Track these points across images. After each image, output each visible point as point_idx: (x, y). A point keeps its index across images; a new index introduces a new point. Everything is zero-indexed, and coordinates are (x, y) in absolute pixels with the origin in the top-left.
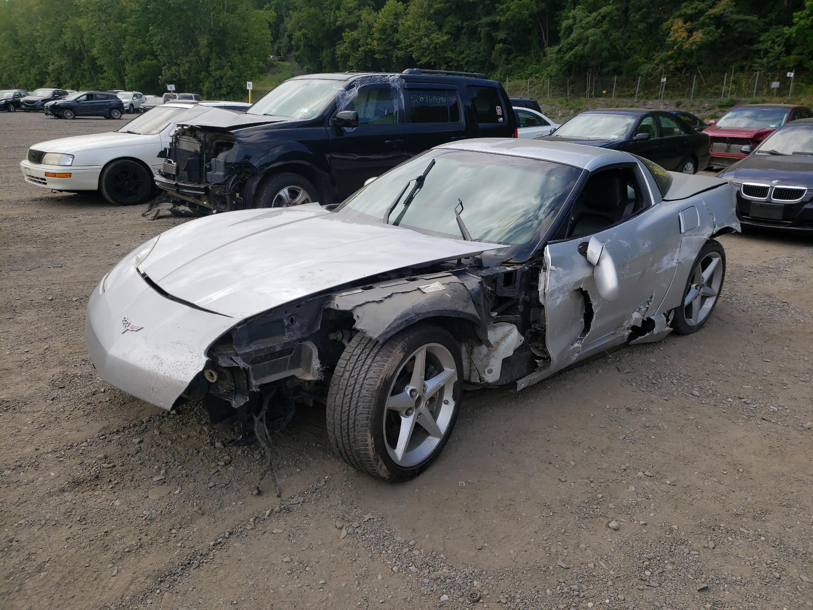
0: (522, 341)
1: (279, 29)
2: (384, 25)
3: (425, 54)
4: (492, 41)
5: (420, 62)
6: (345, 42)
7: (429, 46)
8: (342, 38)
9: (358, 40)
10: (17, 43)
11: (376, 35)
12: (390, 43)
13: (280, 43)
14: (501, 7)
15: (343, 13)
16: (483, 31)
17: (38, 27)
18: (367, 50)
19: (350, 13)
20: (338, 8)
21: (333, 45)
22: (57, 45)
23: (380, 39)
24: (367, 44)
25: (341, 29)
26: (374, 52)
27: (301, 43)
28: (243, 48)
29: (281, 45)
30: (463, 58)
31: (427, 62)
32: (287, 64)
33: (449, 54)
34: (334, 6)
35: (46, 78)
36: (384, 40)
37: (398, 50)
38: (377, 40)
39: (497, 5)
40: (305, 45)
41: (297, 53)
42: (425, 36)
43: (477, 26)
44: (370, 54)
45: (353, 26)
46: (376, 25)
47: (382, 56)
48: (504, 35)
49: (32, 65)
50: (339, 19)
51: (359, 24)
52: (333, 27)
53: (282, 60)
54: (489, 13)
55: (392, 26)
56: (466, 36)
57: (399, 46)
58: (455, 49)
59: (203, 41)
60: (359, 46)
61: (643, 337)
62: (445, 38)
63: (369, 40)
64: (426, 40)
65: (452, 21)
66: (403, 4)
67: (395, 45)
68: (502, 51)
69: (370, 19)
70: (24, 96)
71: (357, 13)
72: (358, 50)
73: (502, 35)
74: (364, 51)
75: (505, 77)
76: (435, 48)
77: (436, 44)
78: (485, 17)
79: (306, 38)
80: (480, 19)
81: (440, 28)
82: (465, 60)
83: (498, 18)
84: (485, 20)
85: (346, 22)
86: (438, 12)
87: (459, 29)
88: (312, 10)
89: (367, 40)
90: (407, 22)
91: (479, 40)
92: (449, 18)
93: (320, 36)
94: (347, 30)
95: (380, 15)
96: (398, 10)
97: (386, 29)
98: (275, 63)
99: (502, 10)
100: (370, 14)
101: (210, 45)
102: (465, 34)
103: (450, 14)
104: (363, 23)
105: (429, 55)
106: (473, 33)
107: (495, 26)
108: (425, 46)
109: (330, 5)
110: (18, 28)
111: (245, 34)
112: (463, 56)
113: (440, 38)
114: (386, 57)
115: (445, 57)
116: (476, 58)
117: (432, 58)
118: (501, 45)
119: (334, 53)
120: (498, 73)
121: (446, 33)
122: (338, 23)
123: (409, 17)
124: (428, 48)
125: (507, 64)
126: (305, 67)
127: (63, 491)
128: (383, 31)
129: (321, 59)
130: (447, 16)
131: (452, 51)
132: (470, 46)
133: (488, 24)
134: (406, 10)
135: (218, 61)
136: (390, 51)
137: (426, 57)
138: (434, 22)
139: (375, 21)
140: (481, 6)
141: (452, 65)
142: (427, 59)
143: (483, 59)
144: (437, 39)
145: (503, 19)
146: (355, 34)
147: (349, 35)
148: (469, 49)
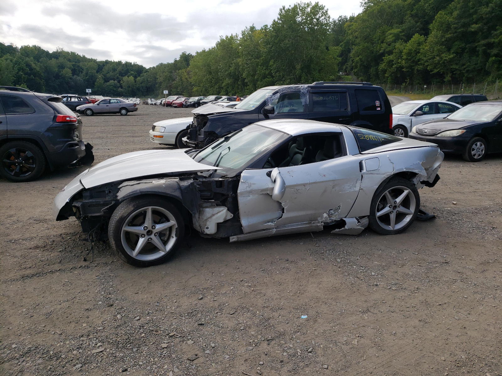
0: (232, 217)
1: (347, 57)
2: (410, 50)
3: (437, 67)
4: (487, 55)
5: (433, 72)
6: (384, 62)
7: (439, 61)
8: (383, 60)
9: (393, 61)
10: (210, 73)
11: (405, 57)
12: (413, 62)
13: (347, 65)
14: (495, 33)
15: (384, 45)
16: (480, 49)
17: (220, 64)
18: (398, 66)
19: (389, 45)
20: (382, 42)
21: (377, 64)
22: (227, 73)
23: (407, 59)
24: (398, 63)
25: (383, 55)
26: (402, 67)
27: (359, 65)
28: (321, 69)
29: (347, 66)
30: (465, 69)
31: (438, 72)
32: (350, 77)
33: (454, 66)
34: (380, 41)
35: (221, 90)
36: (410, 60)
37: (419, 65)
38: (405, 60)
39: (492, 32)
40: (360, 65)
41: (356, 70)
42: (437, 56)
43: (476, 47)
44: (400, 69)
45: (390, 53)
46: (405, 51)
47: (408, 70)
48: (497, 52)
49: (216, 83)
50: (382, 49)
51: (394, 51)
52: (378, 54)
53: (347, 75)
54: (486, 37)
55: (415, 51)
56: (468, 54)
57: (419, 63)
58: (459, 62)
59: (298, 67)
60: (393, 65)
61: (339, 230)
62: (452, 56)
63: (400, 60)
64: (438, 58)
65: (457, 45)
66: (424, 37)
67: (417, 63)
68: (494, 62)
69: (402, 47)
70: (203, 99)
71: (393, 44)
72: (392, 67)
73: (495, 51)
74: (396, 67)
75: (496, 79)
76: (444, 63)
77: (445, 60)
78: (483, 40)
79: (362, 61)
80: (479, 42)
81: (449, 49)
82: (466, 69)
83: (493, 40)
84: (483, 42)
85: (386, 50)
86: (448, 40)
87: (463, 49)
88: (366, 45)
89: (398, 60)
90: (425, 47)
91: (478, 56)
92: (456, 43)
93: (369, 59)
94: (386, 55)
95: (408, 45)
96: (421, 40)
97: (412, 53)
98: (343, 77)
99: (496, 35)
100: (401, 44)
101: (302, 69)
102: (467, 52)
103: (457, 40)
104: (396, 50)
105: (439, 67)
106: (474, 51)
107: (490, 46)
108: (436, 62)
109: (378, 40)
110: (211, 65)
111: (323, 61)
112: (464, 67)
113: (447, 56)
114: (410, 70)
115: (451, 68)
116: (474, 68)
117: (441, 69)
118: (494, 58)
119: (377, 69)
120: (491, 77)
121: (453, 53)
122: (381, 51)
123: (427, 44)
124: (439, 63)
125: (498, 71)
126: (360, 78)
127: (31, 249)
128: (409, 54)
129: (369, 73)
130: (455, 42)
131: (457, 64)
132: (470, 60)
133: (484, 45)
134: (426, 40)
135: (306, 77)
136: (413, 66)
137: (437, 69)
138: (444, 47)
139: (404, 49)
140: (480, 33)
141: (456, 73)
142: (438, 70)
143: (480, 68)
144: (446, 57)
145: (496, 40)
146: (391, 57)
147: (387, 58)
148: (470, 62)
